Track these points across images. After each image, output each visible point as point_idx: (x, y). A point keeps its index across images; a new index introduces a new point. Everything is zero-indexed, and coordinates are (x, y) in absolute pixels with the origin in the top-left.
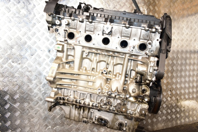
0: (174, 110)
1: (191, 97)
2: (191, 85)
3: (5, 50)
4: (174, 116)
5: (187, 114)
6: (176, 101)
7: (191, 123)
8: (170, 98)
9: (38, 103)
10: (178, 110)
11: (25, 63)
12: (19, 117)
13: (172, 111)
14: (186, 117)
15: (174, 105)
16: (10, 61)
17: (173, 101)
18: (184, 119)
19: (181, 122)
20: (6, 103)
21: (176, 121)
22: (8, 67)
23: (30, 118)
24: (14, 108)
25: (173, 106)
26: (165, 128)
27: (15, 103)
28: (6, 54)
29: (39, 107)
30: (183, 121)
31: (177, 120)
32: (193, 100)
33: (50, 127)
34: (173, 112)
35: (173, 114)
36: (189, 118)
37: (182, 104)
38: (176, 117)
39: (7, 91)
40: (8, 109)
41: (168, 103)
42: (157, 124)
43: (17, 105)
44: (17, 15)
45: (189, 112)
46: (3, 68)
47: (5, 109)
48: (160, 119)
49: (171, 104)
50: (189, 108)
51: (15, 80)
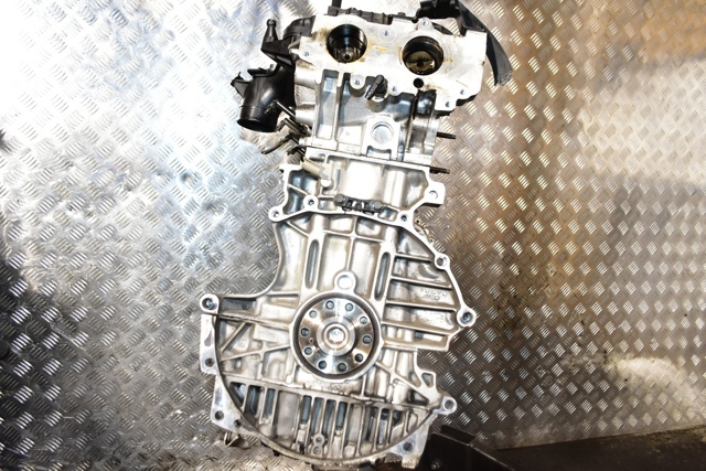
0: (589, 387)
1: (655, 346)
2: (659, 307)
3: (48, 171)
4: (587, 407)
5: (635, 403)
6: (600, 357)
7: (645, 434)
8: (580, 345)
9: (143, 337)
10: (605, 386)
11: (106, 213)
12: (84, 376)
13: (581, 389)
14: (632, 411)
15: (592, 369)
16: (62, 205)
17: (591, 357)
18: (624, 419)
19: (611, 426)
20: (48, 332)
21: (594, 422)
22: (57, 224)
23: (120, 381)
24: (72, 347)
25: (587, 373)
26: (551, 442)
27: (75, 332)
28: (51, 183)
29: (147, 348)
30: (618, 423)
31: (597, 419)
32: (661, 357)
33: (179, 412)
34: (585, 392)
35: (583, 400)
36: (639, 417)
37: (619, 367)
38: (596, 409)
39: (52, 296)
40: (54, 348)
41: (571, 361)
42: (525, 427)
43: (79, 340)
44: (86, 60)
45: (645, 395)
46: (40, 227)
47: (44, 348)
48: (538, 412)
49: (582, 368)
50: (643, 382)
51: (75, 262)
